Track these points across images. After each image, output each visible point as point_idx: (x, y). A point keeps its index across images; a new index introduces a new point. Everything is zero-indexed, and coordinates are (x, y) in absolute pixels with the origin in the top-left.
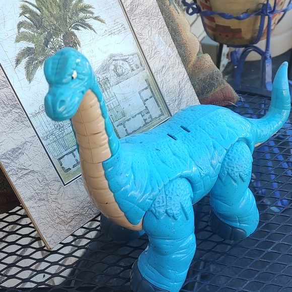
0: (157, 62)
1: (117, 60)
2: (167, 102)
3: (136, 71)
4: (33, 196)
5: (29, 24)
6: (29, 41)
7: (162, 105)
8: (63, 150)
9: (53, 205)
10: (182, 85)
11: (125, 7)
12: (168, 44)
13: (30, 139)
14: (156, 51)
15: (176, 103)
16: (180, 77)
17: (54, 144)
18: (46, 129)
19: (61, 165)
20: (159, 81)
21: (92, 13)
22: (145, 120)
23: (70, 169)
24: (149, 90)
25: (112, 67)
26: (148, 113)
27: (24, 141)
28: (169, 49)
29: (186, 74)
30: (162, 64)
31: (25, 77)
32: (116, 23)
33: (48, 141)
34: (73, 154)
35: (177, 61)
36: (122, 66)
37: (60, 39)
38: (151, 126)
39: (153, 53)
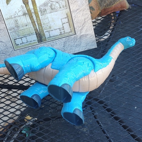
0: (75, 7)
1: (53, 2)
2: (75, 27)
3: (62, 9)
7: (72, 28)
8: (17, 36)
9: (8, 57)
10: (87, 20)
13: (3, 29)
15: (80, 28)
16: (86, 16)
17: (14, 33)
18: (11, 26)
19: (15, 42)
20: (74, 16)
22: (61, 32)
23: (18, 45)
24: (67, 19)
25: (49, 5)
26: (64, 29)
29: (90, 15)
30: (77, 8)
31: (6, 2)
33: (11, 31)
34: (21, 39)
35: (87, 8)
36: (55, 5)
38: (63, 36)
39: (74, 2)
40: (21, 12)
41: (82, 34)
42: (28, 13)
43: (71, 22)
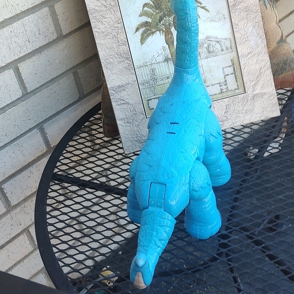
0: (246, 49)
1: (212, 41)
2: (244, 80)
3: (225, 52)
4: (124, 119)
5: (151, 5)
6: (149, 17)
7: (240, 81)
8: (152, 95)
9: (136, 128)
10: (263, 70)
11: (229, 2)
12: (260, 36)
13: (132, 82)
14: (247, 39)
15: (253, 83)
16: (263, 64)
17: (147, 89)
18: (144, 78)
19: (148, 104)
20: (243, 63)
21: (201, 3)
23: (153, 109)
24: (232, 68)
25: (206, 45)
26: (226, 85)
27: (127, 82)
28: (259, 40)
29: (269, 62)
30: (249, 50)
31: (139, 41)
32: (218, 12)
33: (144, 86)
35: (264, 51)
36: (214, 46)
37: (171, 19)
38: (225, 95)
39: (243, 41)
40: (161, 56)
41: (255, 93)
42: (172, 58)
43: (238, 74)
